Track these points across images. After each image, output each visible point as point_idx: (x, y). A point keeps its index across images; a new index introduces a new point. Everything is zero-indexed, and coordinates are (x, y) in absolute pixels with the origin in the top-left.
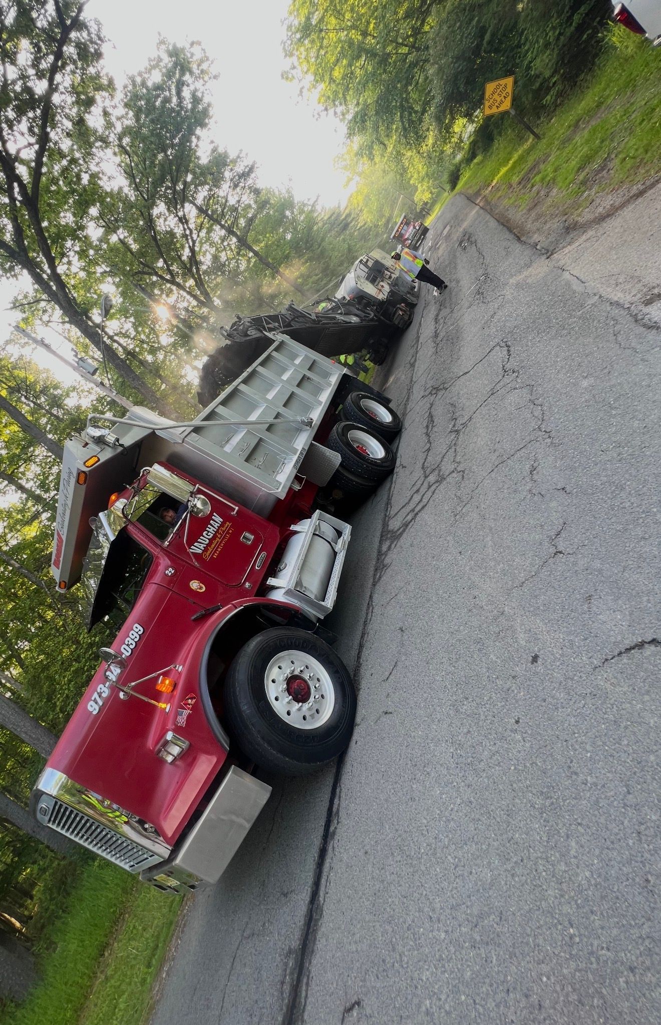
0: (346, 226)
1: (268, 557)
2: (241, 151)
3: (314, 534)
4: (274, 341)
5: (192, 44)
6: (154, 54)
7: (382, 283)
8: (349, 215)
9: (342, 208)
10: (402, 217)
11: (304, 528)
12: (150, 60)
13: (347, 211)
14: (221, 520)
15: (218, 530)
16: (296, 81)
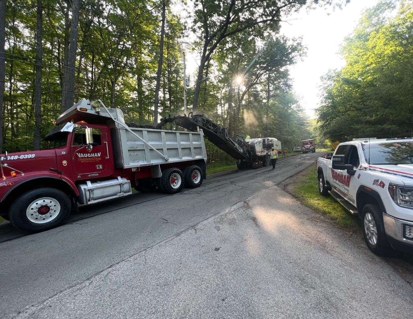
0: (302, 125)
1: (97, 176)
2: (293, 79)
3: (120, 184)
4: (197, 132)
5: (306, 48)
6: (296, 37)
7: (266, 151)
8: (308, 123)
9: (308, 119)
10: (311, 140)
11: (120, 180)
12: (294, 37)
13: (308, 122)
14: (100, 156)
15: (94, 157)
16: (322, 82)
